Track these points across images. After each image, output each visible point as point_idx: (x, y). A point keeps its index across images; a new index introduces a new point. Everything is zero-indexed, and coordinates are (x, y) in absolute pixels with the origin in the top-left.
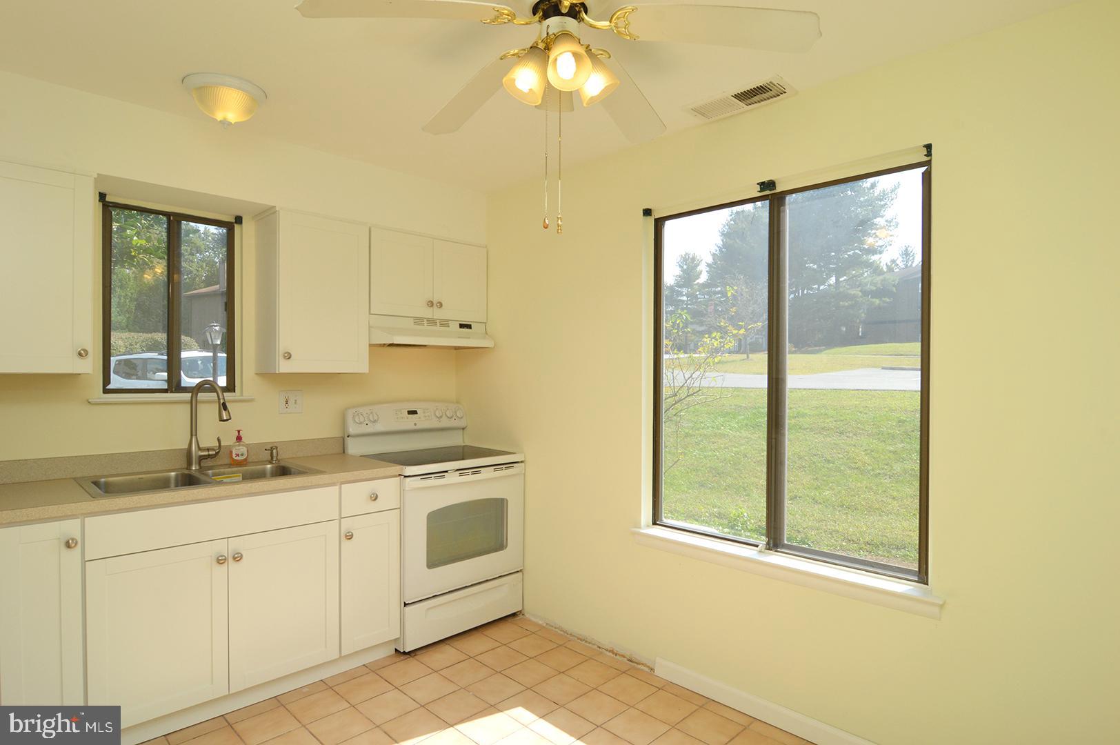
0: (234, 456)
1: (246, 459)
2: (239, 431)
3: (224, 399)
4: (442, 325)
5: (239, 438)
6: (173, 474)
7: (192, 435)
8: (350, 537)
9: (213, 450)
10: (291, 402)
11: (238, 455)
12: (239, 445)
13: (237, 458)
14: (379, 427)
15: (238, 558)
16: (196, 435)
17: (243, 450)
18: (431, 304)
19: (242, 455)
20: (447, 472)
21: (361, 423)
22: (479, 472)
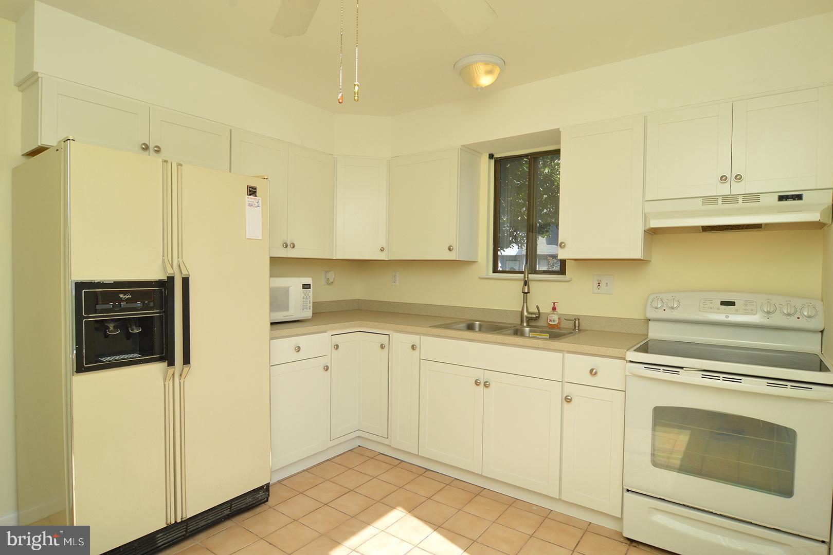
0: (549, 321)
1: (557, 325)
2: (554, 303)
3: (528, 278)
4: (744, 201)
5: (554, 309)
6: (477, 323)
7: (524, 302)
8: (568, 400)
9: (535, 314)
10: (603, 284)
11: (551, 321)
12: (554, 314)
13: (550, 323)
14: (675, 315)
15: (486, 385)
16: (526, 303)
17: (555, 317)
18: (723, 179)
19: (554, 321)
20: (682, 368)
21: (656, 308)
22: (739, 381)
